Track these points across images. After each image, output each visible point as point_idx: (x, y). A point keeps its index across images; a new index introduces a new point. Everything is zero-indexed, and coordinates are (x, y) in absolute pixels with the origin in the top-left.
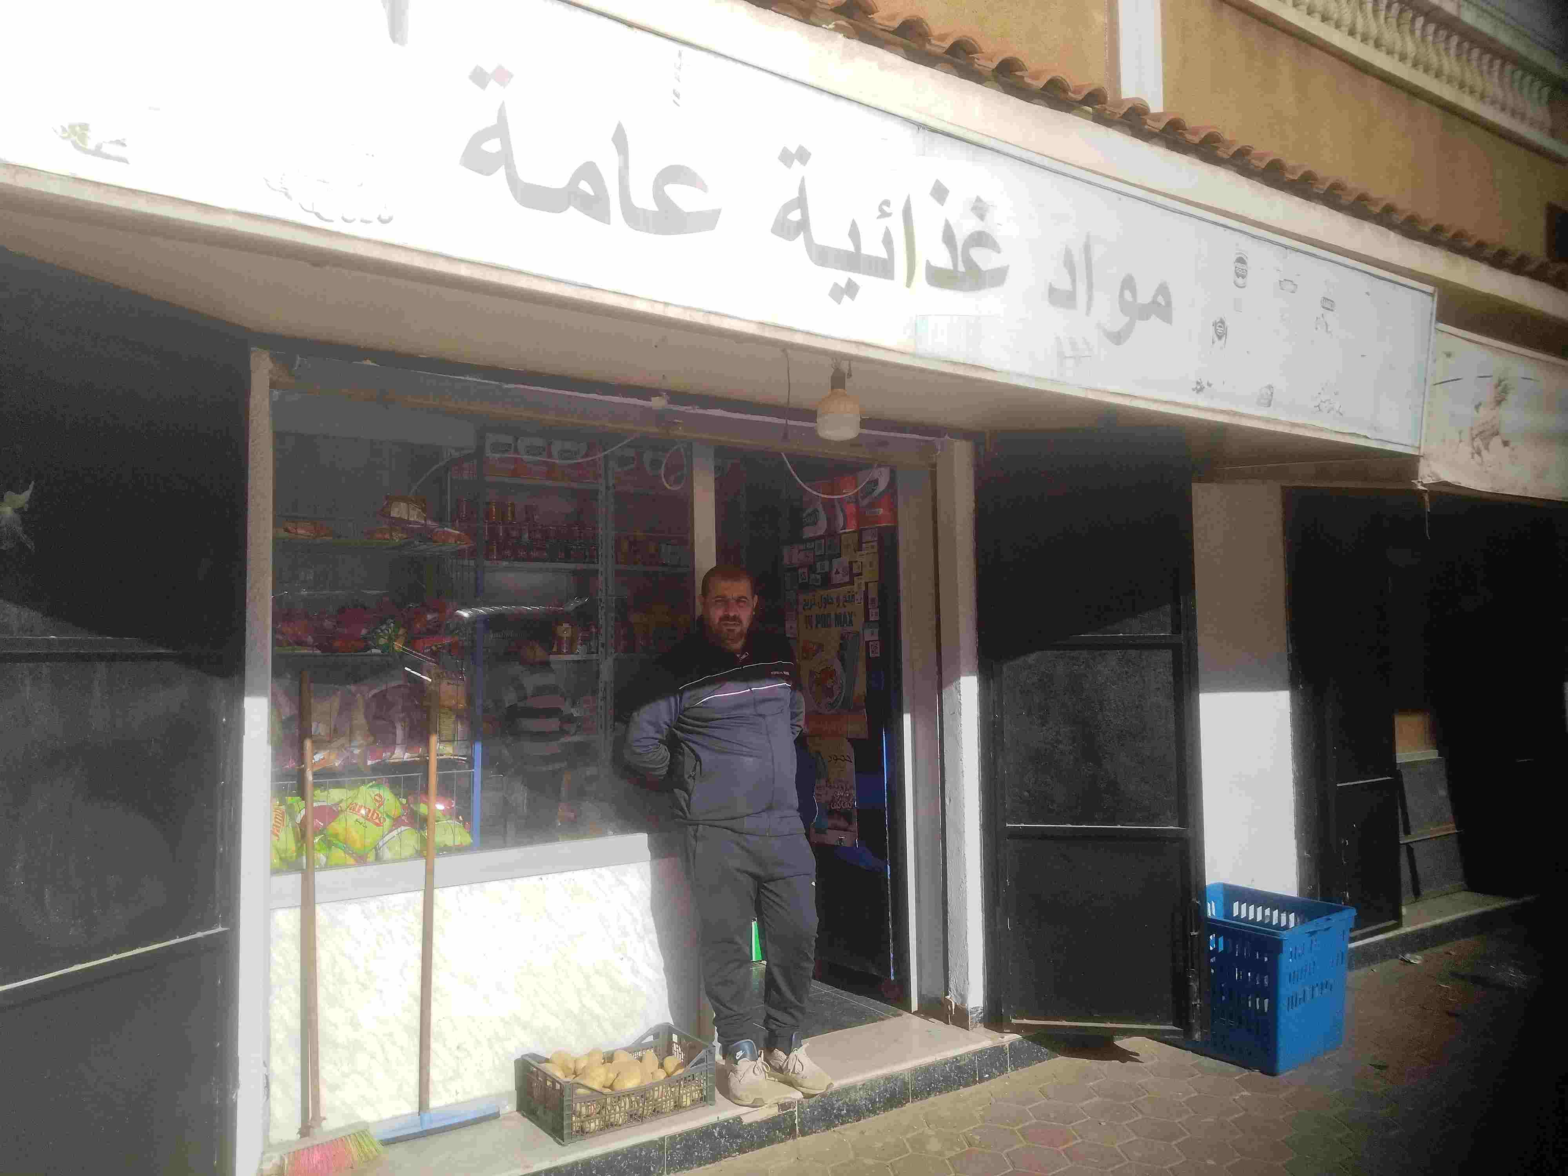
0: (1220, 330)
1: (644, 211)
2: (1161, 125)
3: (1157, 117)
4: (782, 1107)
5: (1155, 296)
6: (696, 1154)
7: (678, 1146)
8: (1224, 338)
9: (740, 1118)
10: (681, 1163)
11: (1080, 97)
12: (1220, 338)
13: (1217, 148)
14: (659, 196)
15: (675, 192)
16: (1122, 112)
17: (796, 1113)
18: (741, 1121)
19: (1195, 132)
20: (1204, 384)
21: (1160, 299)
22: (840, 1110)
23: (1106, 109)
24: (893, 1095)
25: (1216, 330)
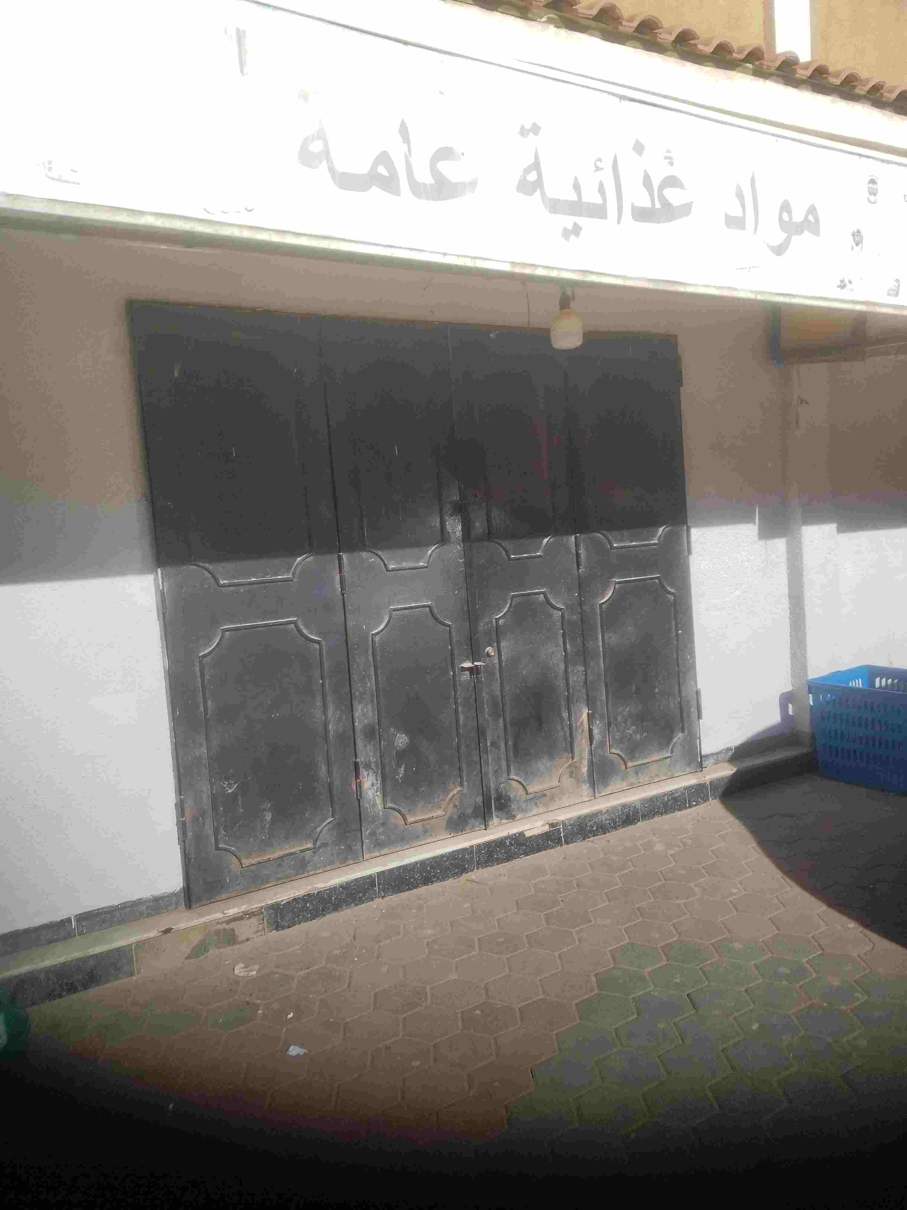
0: (857, 238)
1: (424, 184)
2: (809, 73)
3: (806, 66)
4: (552, 825)
5: (806, 217)
6: (495, 856)
7: (483, 851)
8: (860, 244)
9: (523, 833)
10: (486, 862)
11: (742, 57)
12: (857, 244)
13: (854, 87)
14: (435, 172)
15: (444, 167)
16: (777, 65)
17: (562, 829)
18: (524, 835)
19: (836, 75)
20: (847, 282)
21: (811, 218)
22: (591, 827)
23: (763, 64)
24: (628, 816)
25: (854, 238)
